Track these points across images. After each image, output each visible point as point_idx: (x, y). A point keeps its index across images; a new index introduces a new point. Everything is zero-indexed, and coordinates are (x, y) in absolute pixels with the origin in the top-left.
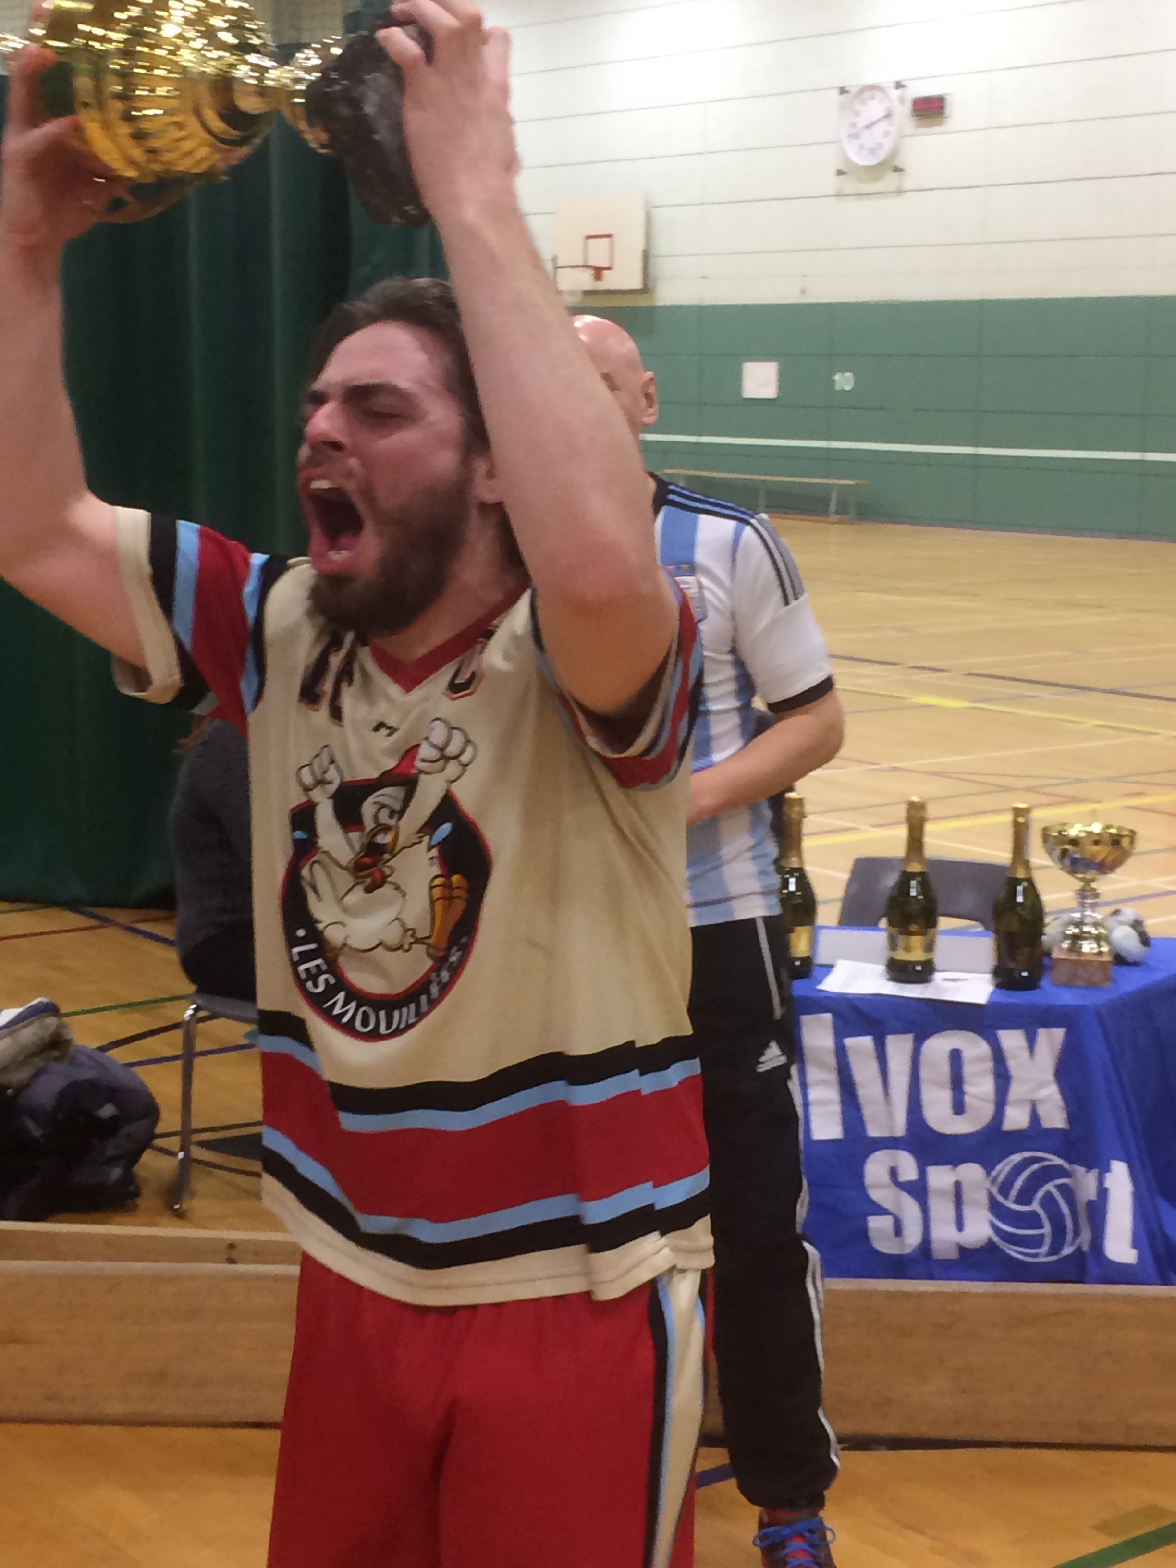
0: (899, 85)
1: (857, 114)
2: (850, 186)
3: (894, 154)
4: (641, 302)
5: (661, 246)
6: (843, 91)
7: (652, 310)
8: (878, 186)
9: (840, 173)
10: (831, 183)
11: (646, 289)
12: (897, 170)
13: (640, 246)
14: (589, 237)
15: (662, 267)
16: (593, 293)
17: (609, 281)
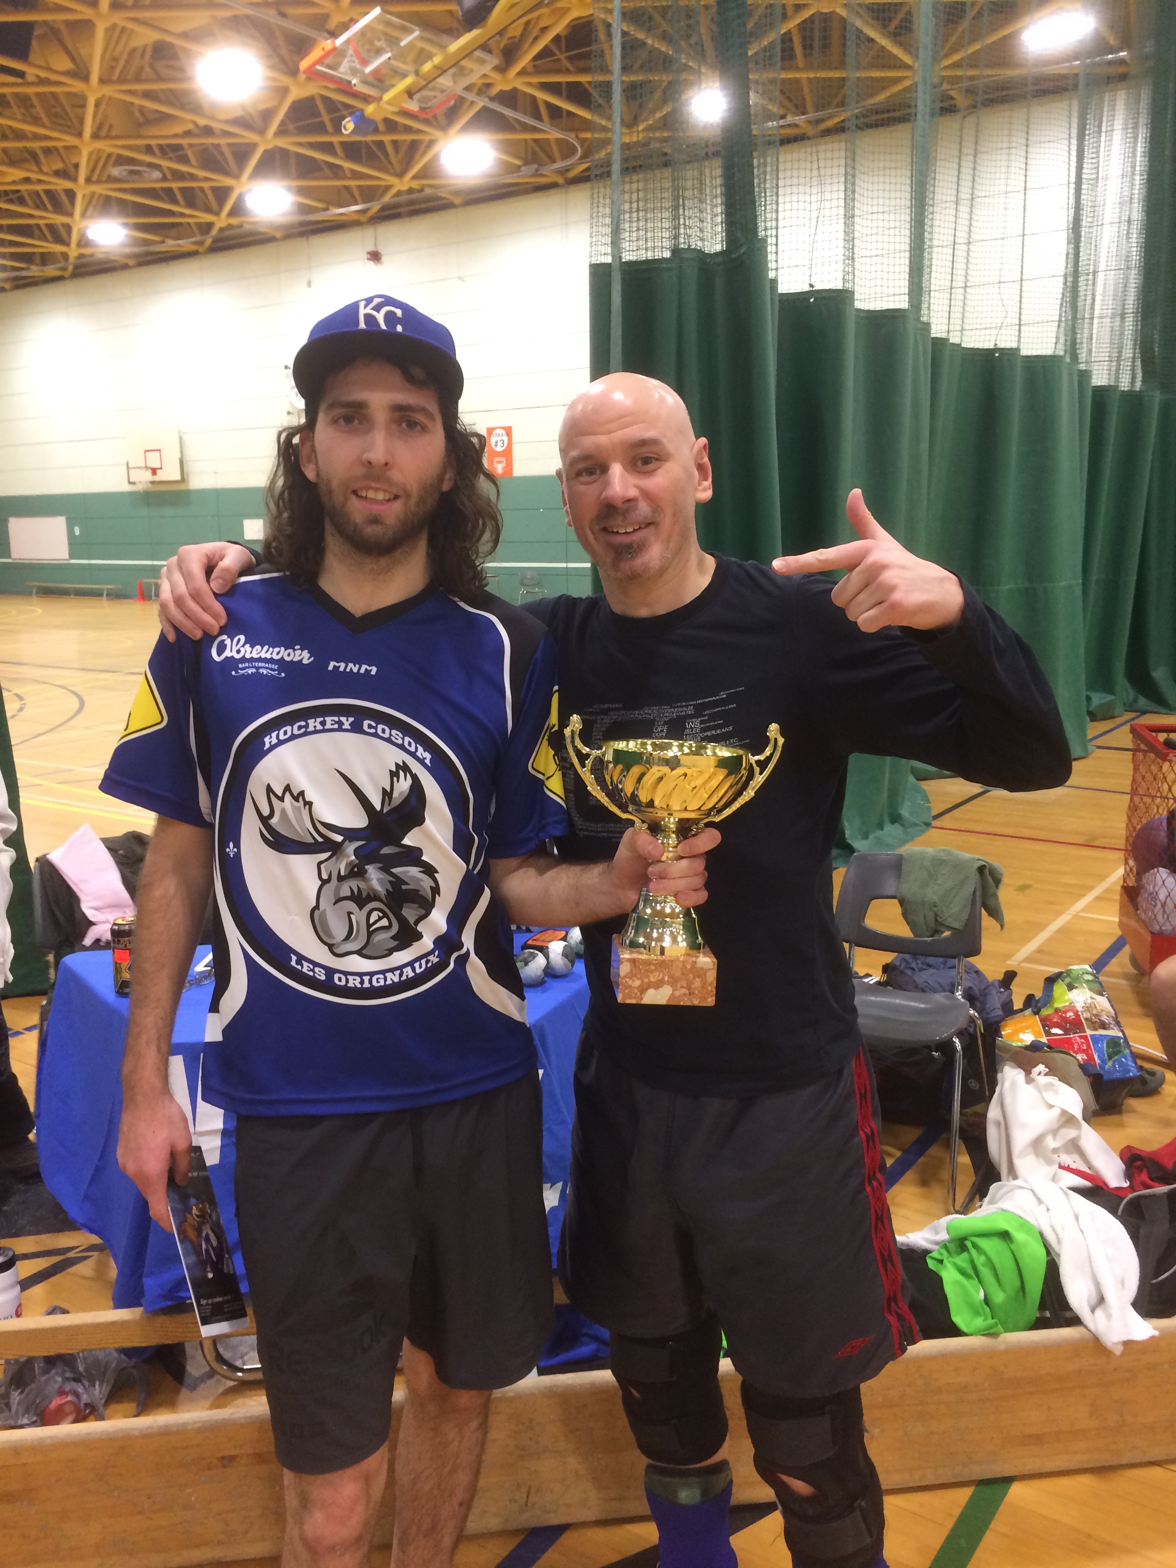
4: (182, 487)
5: (190, 455)
7: (188, 492)
9: (289, 413)
10: (285, 419)
11: (183, 480)
13: (179, 455)
14: (146, 451)
15: (192, 467)
16: (153, 483)
17: (162, 476)
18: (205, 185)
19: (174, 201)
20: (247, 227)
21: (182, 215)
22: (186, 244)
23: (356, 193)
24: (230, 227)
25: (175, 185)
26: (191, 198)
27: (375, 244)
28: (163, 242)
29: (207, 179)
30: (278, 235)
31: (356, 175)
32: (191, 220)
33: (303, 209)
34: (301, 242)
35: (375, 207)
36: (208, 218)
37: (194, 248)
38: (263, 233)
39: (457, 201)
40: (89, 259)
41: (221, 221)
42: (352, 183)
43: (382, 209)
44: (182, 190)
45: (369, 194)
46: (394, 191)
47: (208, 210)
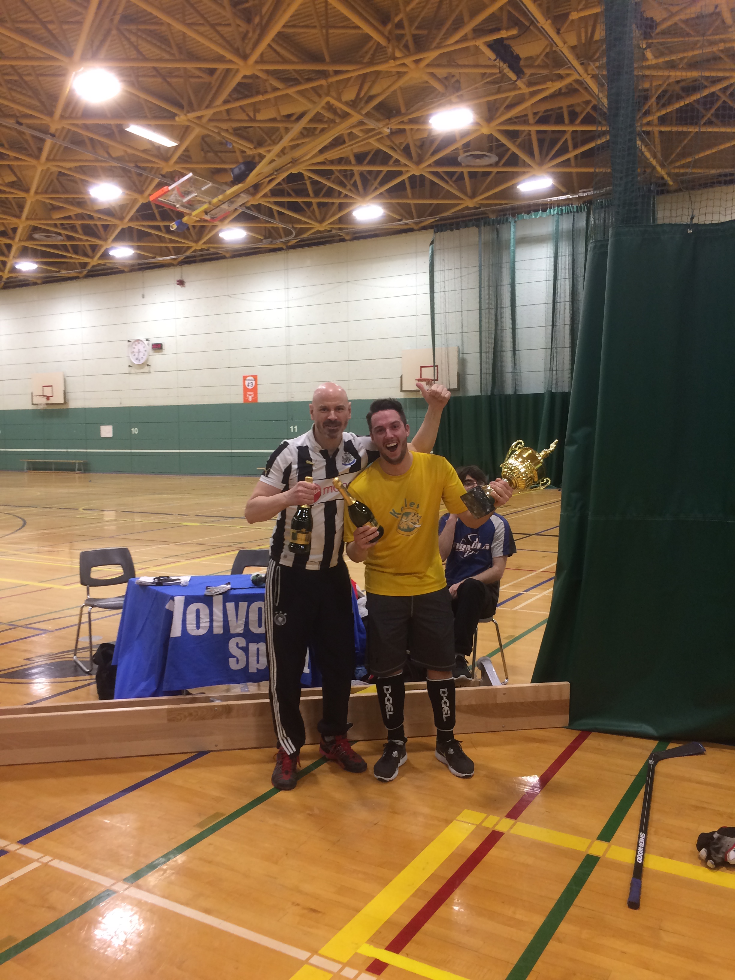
0: (147, 340)
1: (134, 348)
2: (133, 370)
3: (147, 360)
4: (64, 407)
5: (70, 389)
6: (129, 341)
7: (68, 410)
8: (142, 371)
9: (130, 366)
10: (127, 370)
11: (65, 403)
12: (148, 365)
13: (63, 389)
14: (44, 386)
15: (71, 396)
16: (47, 404)
17: (52, 400)
18: (86, 244)
19: (67, 250)
20: (109, 265)
21: (71, 258)
22: (73, 273)
23: (171, 250)
24: (99, 265)
25: (68, 243)
26: (76, 250)
27: (181, 277)
28: (59, 272)
29: (88, 241)
30: (126, 270)
31: (172, 241)
32: (76, 261)
33: (140, 257)
34: (140, 274)
35: (181, 257)
36: (86, 260)
37: (78, 275)
38: (118, 268)
39: (227, 255)
40: (15, 279)
41: (94, 262)
42: (170, 245)
43: (184, 259)
44: (71, 245)
45: (178, 251)
46: (193, 249)
47: (86, 255)
